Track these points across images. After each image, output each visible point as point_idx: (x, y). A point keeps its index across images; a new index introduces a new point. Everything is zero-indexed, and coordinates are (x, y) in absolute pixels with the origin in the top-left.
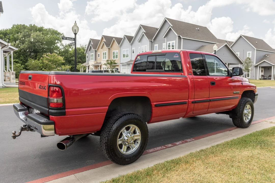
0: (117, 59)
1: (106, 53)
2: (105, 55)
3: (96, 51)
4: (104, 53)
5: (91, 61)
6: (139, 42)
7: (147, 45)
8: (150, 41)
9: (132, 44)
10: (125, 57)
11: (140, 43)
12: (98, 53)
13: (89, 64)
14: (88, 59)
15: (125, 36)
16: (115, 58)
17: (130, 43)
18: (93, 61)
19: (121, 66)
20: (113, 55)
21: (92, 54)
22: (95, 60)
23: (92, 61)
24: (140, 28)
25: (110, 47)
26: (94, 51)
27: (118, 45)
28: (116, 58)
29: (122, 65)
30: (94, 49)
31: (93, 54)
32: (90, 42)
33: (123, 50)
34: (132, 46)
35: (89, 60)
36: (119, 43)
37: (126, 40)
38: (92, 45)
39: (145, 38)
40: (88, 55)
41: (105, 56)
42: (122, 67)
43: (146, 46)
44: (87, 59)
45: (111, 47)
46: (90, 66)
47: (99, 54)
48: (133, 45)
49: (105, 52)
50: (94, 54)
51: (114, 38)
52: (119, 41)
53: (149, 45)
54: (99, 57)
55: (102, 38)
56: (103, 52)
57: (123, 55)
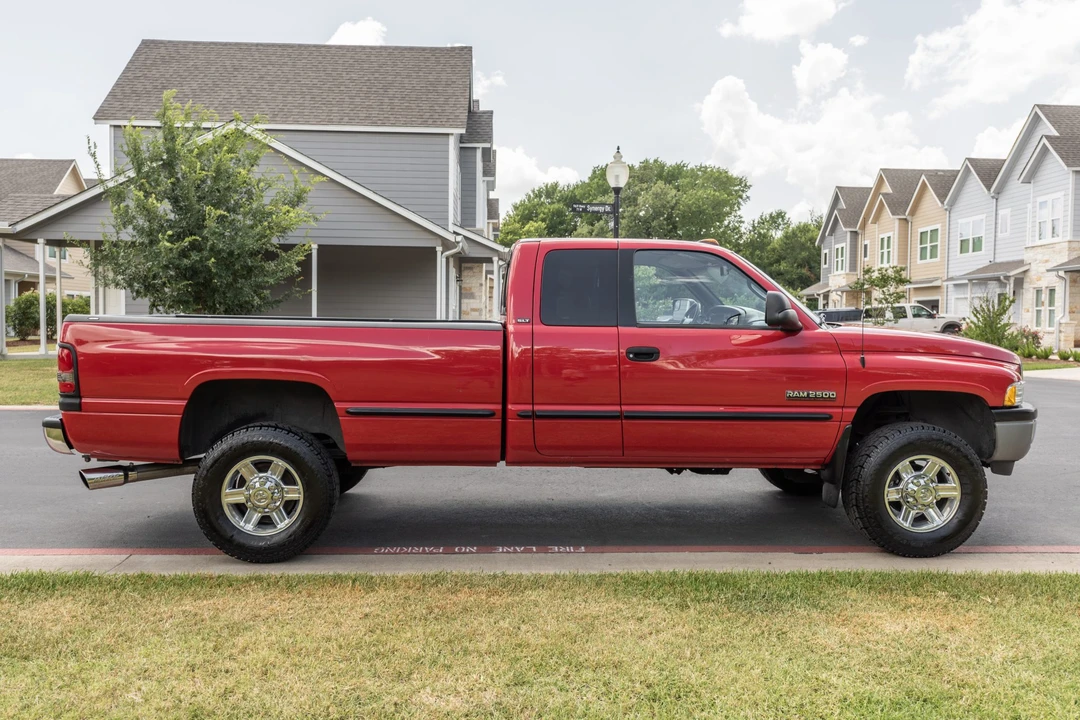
0: (934, 260)
1: (889, 238)
2: (888, 247)
3: (855, 234)
4: (882, 239)
5: (836, 273)
6: (1027, 181)
7: (1063, 193)
8: (1073, 171)
9: (999, 192)
10: (968, 251)
11: (1031, 185)
12: (862, 242)
13: (827, 285)
14: (827, 266)
15: (967, 162)
16: (926, 258)
17: (989, 190)
18: (843, 272)
19: (951, 288)
20: (919, 246)
21: (839, 246)
22: (850, 270)
23: (840, 272)
24: (1035, 121)
25: (907, 213)
26: (849, 234)
27: (940, 204)
28: (931, 258)
29: (955, 285)
30: (850, 227)
31: (843, 245)
32: (836, 200)
33: (960, 221)
34: (999, 203)
35: (829, 271)
36: (942, 196)
37: (975, 181)
38: (840, 210)
39: (1055, 160)
40: (827, 251)
41: (885, 250)
42: (953, 295)
43: (1060, 194)
44: (823, 266)
45: (913, 212)
46: (831, 294)
47: (866, 246)
48: (1004, 199)
49: (885, 236)
50: (846, 245)
51: (923, 177)
52: (944, 183)
53: (1070, 191)
54: (865, 256)
55: (880, 181)
56: (882, 236)
57: (959, 243)
